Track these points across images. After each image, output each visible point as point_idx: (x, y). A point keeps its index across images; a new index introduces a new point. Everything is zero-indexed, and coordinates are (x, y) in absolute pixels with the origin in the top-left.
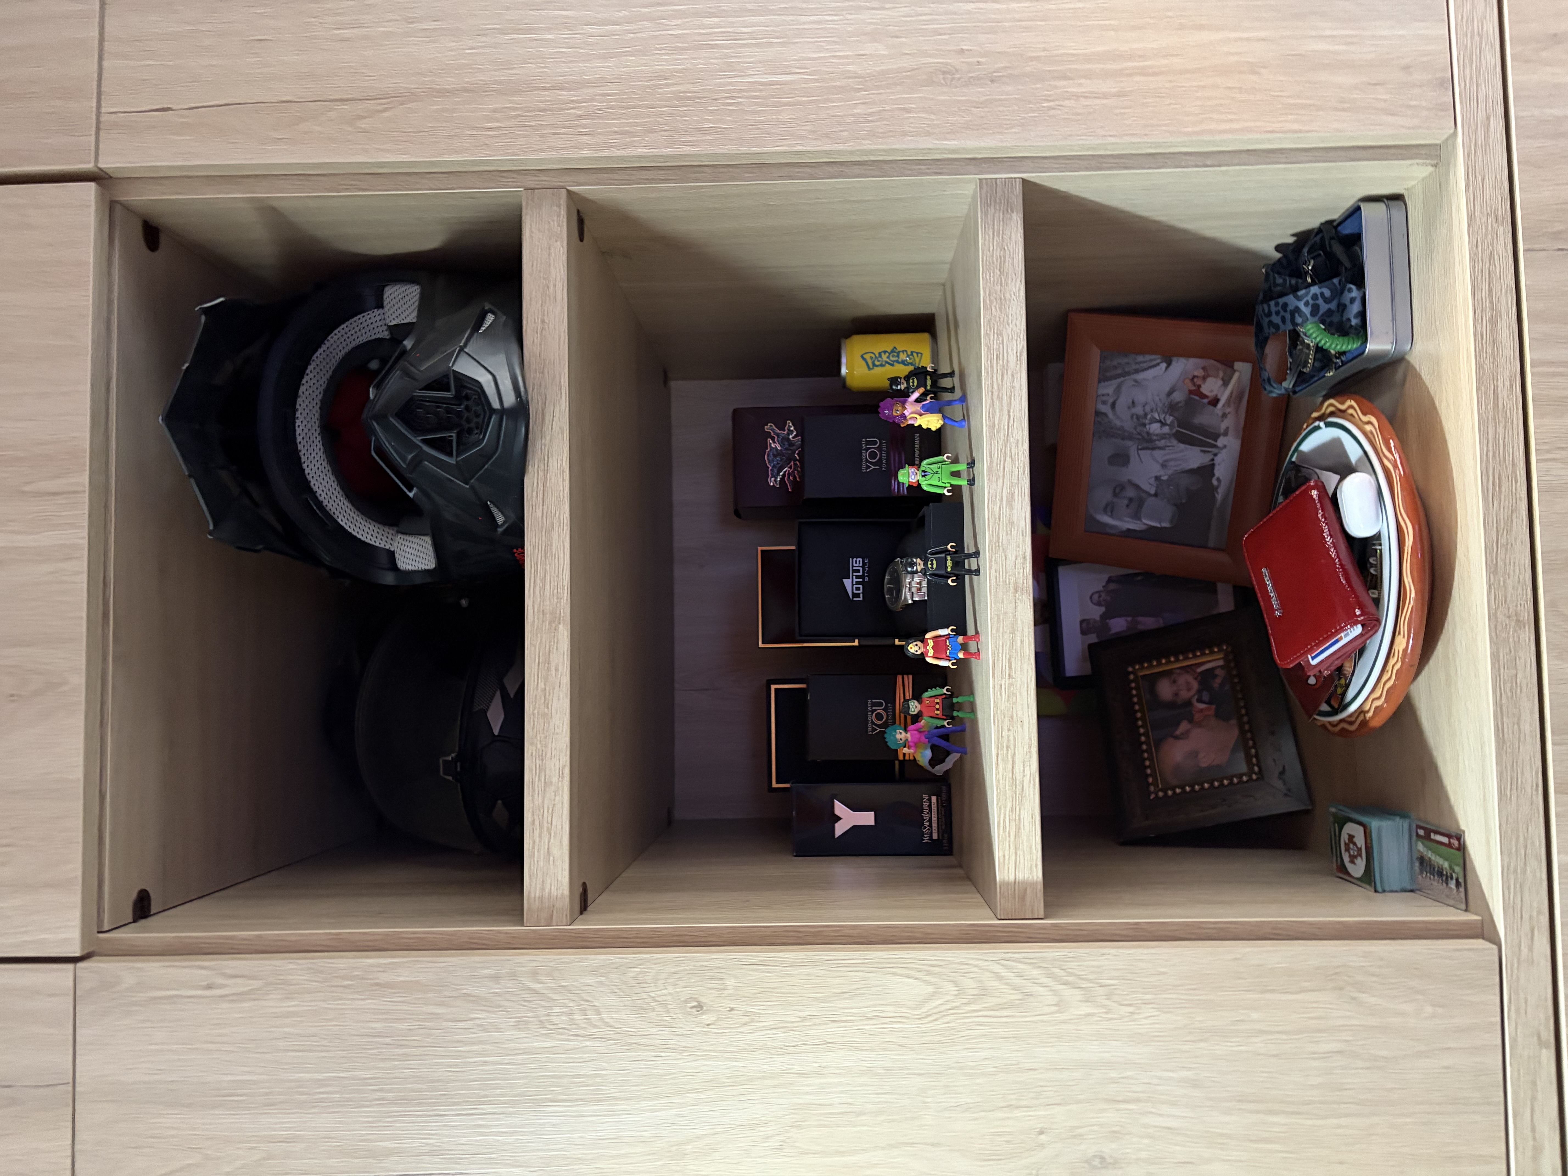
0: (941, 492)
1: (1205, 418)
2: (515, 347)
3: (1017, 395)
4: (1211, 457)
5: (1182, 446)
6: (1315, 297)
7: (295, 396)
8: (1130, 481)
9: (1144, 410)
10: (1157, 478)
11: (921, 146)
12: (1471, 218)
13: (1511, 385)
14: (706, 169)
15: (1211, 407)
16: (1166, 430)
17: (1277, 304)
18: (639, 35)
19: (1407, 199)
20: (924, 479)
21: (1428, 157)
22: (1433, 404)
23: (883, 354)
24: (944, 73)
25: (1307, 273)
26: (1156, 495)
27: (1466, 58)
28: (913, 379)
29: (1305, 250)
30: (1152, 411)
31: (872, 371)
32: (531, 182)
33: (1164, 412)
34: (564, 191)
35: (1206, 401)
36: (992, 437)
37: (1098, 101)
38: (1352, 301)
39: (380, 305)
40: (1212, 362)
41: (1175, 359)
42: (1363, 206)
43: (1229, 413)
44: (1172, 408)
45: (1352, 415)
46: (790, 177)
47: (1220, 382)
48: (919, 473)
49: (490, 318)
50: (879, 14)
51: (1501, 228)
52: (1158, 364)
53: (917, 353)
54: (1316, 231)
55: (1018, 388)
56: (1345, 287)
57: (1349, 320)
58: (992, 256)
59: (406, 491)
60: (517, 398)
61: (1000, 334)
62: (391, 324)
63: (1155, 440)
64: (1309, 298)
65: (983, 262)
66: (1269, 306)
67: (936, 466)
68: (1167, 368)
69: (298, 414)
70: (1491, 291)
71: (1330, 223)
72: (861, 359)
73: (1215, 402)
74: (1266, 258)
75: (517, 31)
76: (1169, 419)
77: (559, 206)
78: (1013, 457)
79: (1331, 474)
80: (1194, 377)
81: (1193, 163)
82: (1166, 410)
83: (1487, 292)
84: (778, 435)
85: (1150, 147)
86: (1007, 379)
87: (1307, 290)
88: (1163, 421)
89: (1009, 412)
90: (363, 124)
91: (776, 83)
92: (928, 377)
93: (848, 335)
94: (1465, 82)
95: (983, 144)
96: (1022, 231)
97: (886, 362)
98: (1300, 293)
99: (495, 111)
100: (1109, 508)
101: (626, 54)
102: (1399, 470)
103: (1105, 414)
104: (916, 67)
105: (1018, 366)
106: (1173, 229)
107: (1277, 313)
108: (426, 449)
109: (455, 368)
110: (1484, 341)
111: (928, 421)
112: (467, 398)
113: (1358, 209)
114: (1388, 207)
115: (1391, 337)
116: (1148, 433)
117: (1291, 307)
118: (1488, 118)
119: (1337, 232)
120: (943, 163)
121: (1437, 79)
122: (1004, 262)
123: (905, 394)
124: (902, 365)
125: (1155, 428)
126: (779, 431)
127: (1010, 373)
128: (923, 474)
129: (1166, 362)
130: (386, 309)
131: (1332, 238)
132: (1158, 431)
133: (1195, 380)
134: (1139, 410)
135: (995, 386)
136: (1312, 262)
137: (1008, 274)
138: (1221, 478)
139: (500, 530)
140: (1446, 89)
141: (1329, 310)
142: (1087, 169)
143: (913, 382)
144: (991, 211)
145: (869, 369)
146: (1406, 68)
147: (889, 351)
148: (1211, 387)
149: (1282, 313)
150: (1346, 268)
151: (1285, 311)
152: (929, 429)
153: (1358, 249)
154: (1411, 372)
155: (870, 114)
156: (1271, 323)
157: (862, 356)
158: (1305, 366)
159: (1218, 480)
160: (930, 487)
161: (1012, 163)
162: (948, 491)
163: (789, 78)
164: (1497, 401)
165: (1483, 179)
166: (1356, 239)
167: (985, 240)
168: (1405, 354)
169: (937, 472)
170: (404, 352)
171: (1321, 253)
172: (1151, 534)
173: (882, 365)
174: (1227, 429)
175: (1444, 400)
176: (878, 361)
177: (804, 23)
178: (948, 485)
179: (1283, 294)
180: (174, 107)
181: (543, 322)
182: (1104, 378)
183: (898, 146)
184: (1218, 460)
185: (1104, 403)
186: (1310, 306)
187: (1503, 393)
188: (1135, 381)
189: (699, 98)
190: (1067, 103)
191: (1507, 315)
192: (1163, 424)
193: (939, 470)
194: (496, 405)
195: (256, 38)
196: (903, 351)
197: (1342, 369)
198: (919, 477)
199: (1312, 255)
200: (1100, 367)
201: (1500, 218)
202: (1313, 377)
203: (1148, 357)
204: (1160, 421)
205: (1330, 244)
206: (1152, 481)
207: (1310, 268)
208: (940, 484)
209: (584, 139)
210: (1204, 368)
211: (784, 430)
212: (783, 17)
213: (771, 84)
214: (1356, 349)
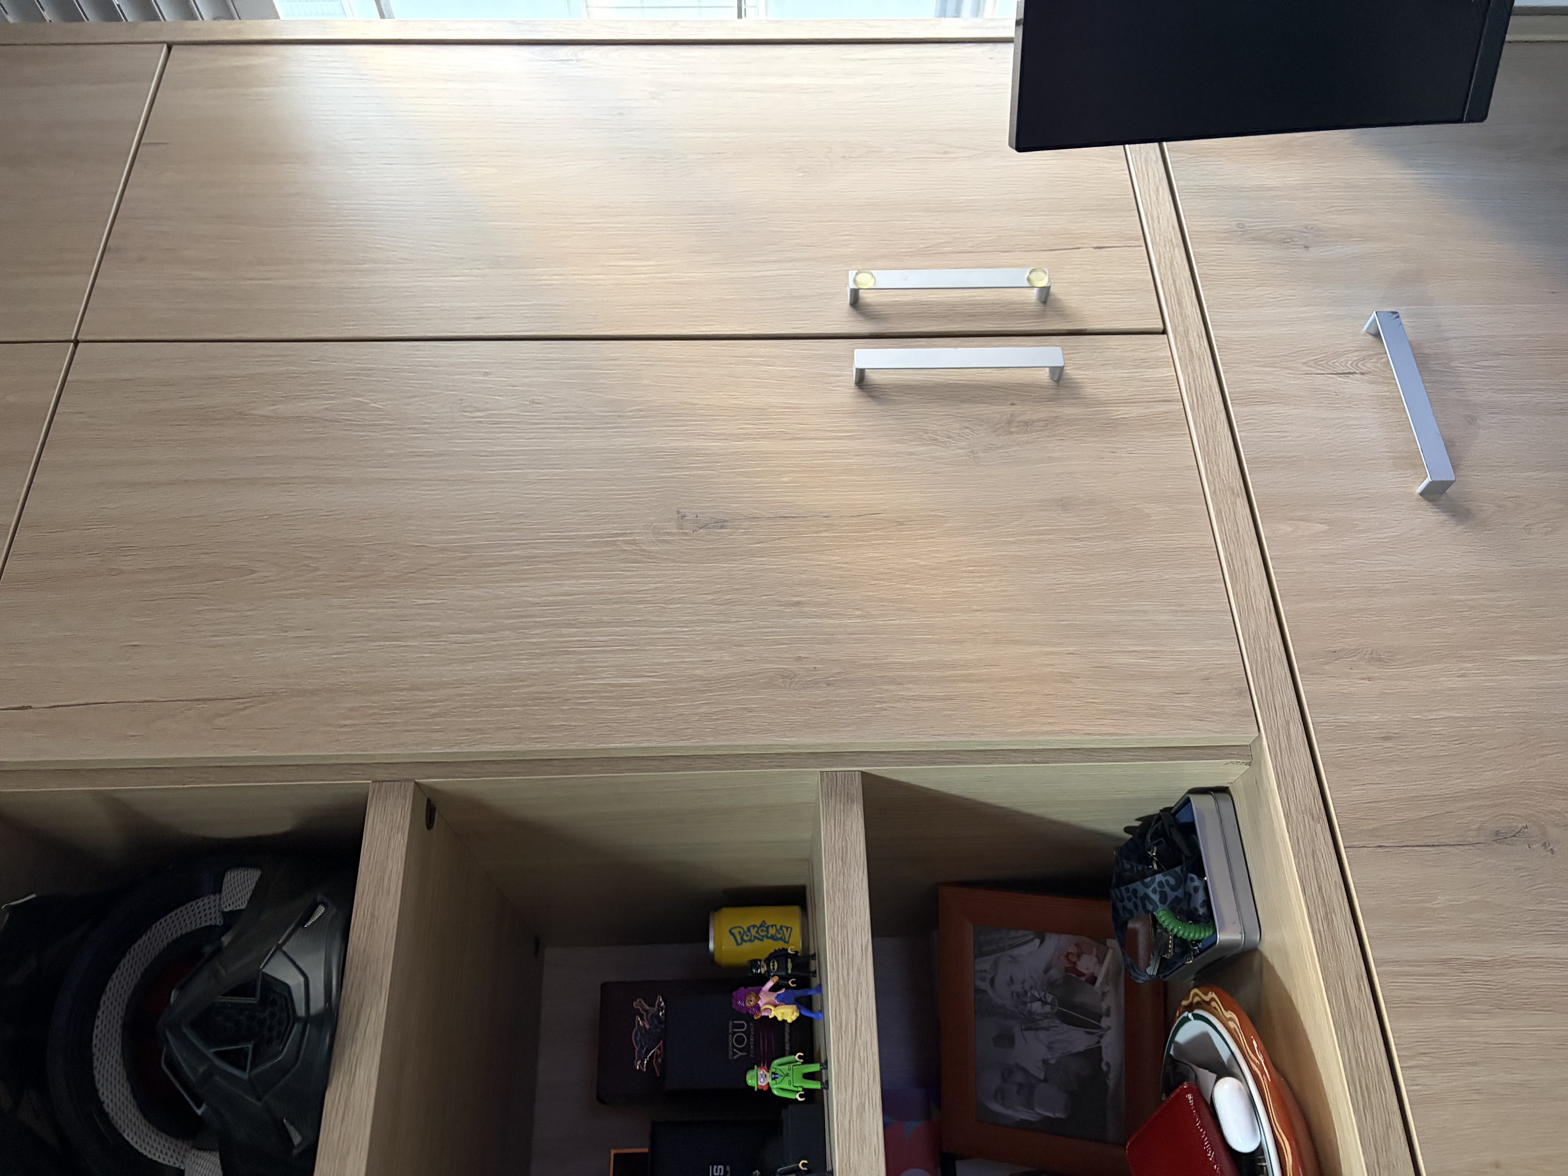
0: (793, 1097)
1: (1085, 997)
2: (337, 945)
3: (863, 992)
4: (1097, 1039)
5: (1066, 1026)
6: (1161, 884)
7: (102, 991)
8: (1017, 1065)
9: (1023, 987)
10: (1045, 1062)
11: (761, 743)
12: (1287, 816)
13: (1359, 986)
14: (557, 762)
15: (1089, 986)
16: (1048, 1008)
17: (1127, 890)
18: (499, 642)
19: (1231, 791)
20: (774, 1082)
21: (1240, 756)
22: (1291, 1001)
23: (751, 929)
24: (783, 677)
25: (1152, 858)
26: (1045, 1081)
27: (1259, 672)
28: (773, 962)
29: (1148, 836)
30: (1031, 989)
31: (740, 946)
32: (381, 775)
33: (1044, 991)
34: (412, 784)
35: (1083, 979)
36: (839, 1039)
37: (926, 704)
38: (1196, 889)
39: (218, 889)
40: (1084, 938)
41: (1048, 935)
42: (1192, 798)
43: (1108, 992)
44: (1051, 985)
45: (1215, 1008)
46: (638, 770)
47: (1095, 960)
48: (769, 1075)
49: (321, 910)
50: (724, 627)
51: (1319, 826)
52: (1032, 940)
53: (787, 928)
54: (1156, 817)
55: (864, 984)
56: (1187, 876)
57: (1196, 909)
58: (834, 846)
59: (194, 1107)
60: (325, 1003)
61: (844, 927)
62: (225, 910)
63: (1038, 1020)
64: (1155, 885)
65: (825, 852)
66: (1120, 891)
67: (787, 1067)
68: (1042, 942)
69: (100, 1013)
70: (1320, 888)
71: (1167, 810)
72: (730, 935)
73: (1093, 980)
74: (1119, 839)
75: (385, 639)
76: (1050, 998)
77: (405, 797)
78: (862, 1062)
79: (1207, 1071)
80: (1068, 954)
81: (1021, 760)
82: (1045, 988)
83: (1317, 889)
84: (647, 1012)
85: (979, 745)
86: (854, 974)
87: (1153, 877)
88: (1044, 999)
89: (856, 1011)
90: (220, 722)
91: (627, 685)
92: (789, 960)
93: (717, 909)
94: (1261, 692)
95: (820, 741)
96: (863, 822)
97: (755, 937)
98: (1148, 880)
99: (352, 709)
100: (1000, 1095)
101: (484, 659)
102: (1266, 1076)
103: (984, 992)
104: (757, 672)
105: (864, 961)
106: (1018, 813)
107: (1129, 899)
108: (218, 1063)
109: (267, 970)
110: (1323, 939)
111: (783, 1013)
112: (274, 1003)
113: (1188, 801)
114: (1215, 799)
115: (1239, 928)
116: (1030, 1012)
117: (1140, 894)
118: (1288, 723)
119: (1175, 820)
120: (785, 757)
121: (1235, 689)
122: (847, 852)
123: (764, 979)
124: (771, 941)
125: (1036, 1006)
126: (648, 1008)
127: (855, 968)
128: (773, 1076)
129: (1039, 938)
130: (224, 893)
131: (1171, 826)
132: (1040, 1011)
133: (1070, 957)
134: (1018, 988)
135: (841, 983)
136: (1155, 848)
137: (850, 864)
138: (1111, 1063)
139: (295, 1152)
140: (1245, 697)
141: (1176, 897)
142: (923, 763)
143: (773, 966)
144: (832, 802)
145: (738, 944)
146: (1206, 679)
147: (758, 925)
148: (1086, 964)
149: (1134, 899)
150: (1186, 857)
151: (1136, 897)
152: (784, 1021)
153: (1194, 836)
154: (1265, 966)
155: (715, 713)
156: (1124, 907)
157: (730, 931)
158: (1166, 952)
159: (1108, 1064)
160: (781, 1091)
161: (852, 758)
162: (801, 1096)
163: (639, 680)
164: (1349, 1003)
165: (1293, 779)
166: (1189, 829)
167: (827, 831)
168: (1257, 945)
169: (787, 1075)
170: (219, 950)
171: (1162, 839)
172: (1047, 1126)
173: (750, 941)
174: (1108, 1010)
175: (1300, 999)
176: (747, 936)
177: (656, 634)
178: (800, 1089)
179: (1132, 881)
180: (33, 705)
181: (373, 915)
182: (980, 954)
183: (740, 743)
184: (1104, 1042)
185: (983, 979)
186: (1158, 893)
187: (1353, 993)
188: (1011, 957)
189: (552, 699)
190: (897, 705)
191: (1341, 912)
192: (1045, 1003)
193: (790, 1073)
194: (301, 1011)
195: (132, 643)
196: (772, 926)
197: (1199, 957)
198: (769, 1080)
199: (1154, 842)
200: (974, 942)
201: (1316, 816)
202: (1175, 963)
203: (1021, 933)
204: (1040, 1000)
205: (1170, 831)
206: (1040, 1064)
207: (1154, 854)
208: (792, 1088)
209: (436, 736)
210: (1077, 945)
211: (654, 1006)
212: (636, 628)
213: (623, 685)
214: (1209, 937)
